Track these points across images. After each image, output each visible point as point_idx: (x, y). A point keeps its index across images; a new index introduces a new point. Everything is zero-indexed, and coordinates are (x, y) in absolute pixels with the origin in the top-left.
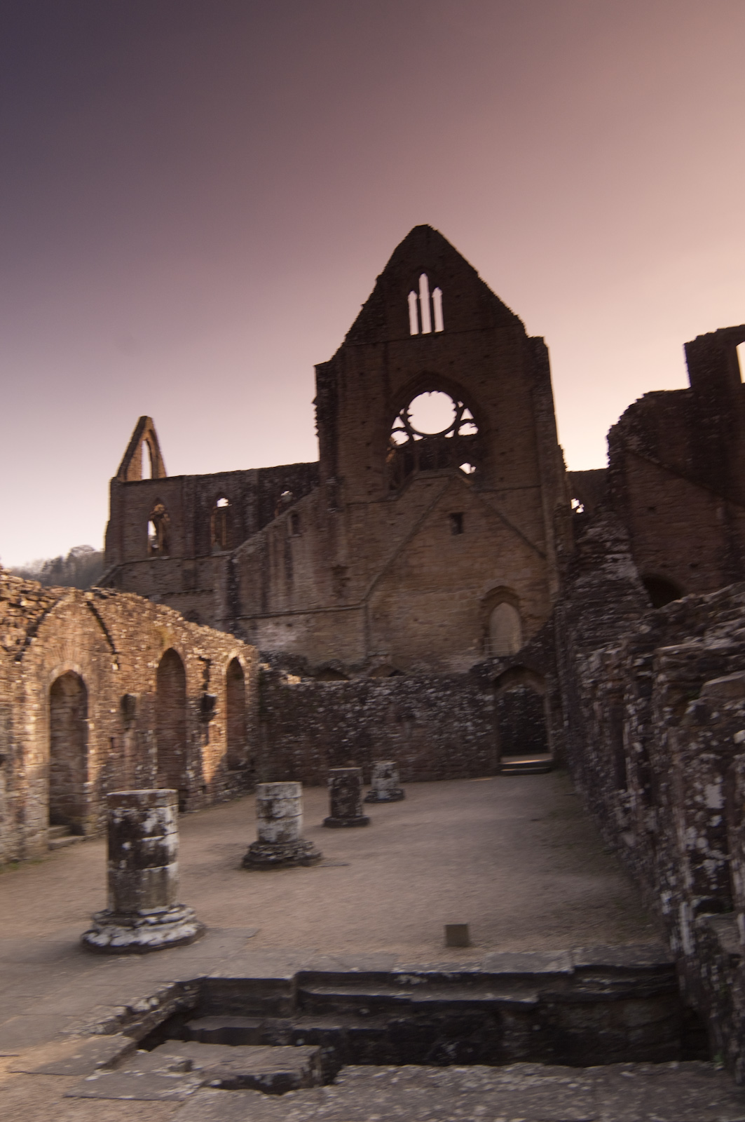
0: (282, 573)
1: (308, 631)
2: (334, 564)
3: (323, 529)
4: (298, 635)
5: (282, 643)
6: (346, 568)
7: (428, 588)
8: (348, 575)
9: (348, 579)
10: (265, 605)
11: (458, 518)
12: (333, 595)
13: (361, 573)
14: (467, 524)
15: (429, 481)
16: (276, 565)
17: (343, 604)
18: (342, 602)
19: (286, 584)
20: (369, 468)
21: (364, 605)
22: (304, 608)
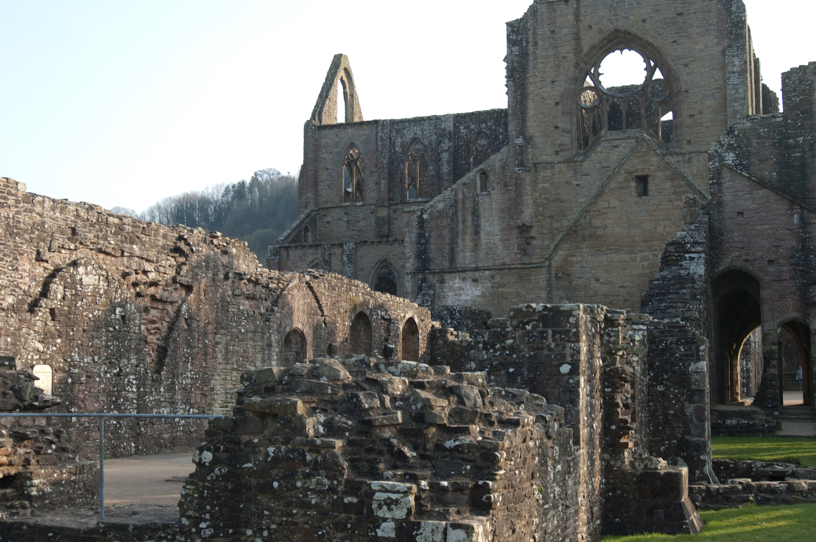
0: (470, 230)
1: (492, 287)
2: (520, 223)
3: (509, 188)
4: (484, 290)
5: (468, 298)
6: (532, 227)
7: (611, 249)
8: (533, 234)
9: (533, 238)
10: (452, 260)
11: (643, 180)
12: (517, 253)
13: (546, 232)
14: (651, 186)
15: (616, 143)
16: (464, 222)
17: (527, 262)
18: (526, 260)
19: (473, 240)
20: (557, 128)
21: (547, 263)
22: (490, 264)
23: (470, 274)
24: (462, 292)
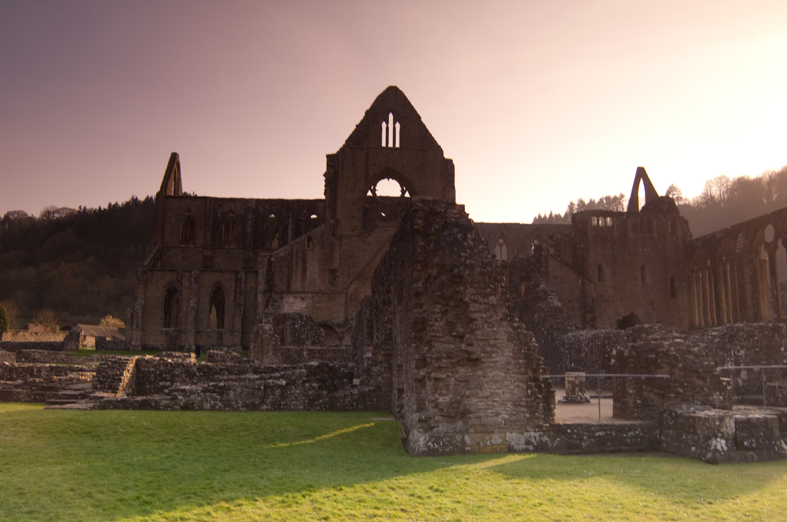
0: (300, 269)
1: (312, 303)
2: (332, 267)
3: (326, 248)
4: (307, 304)
6: (337, 270)
8: (338, 274)
10: (289, 286)
12: (328, 284)
13: (345, 273)
16: (296, 265)
18: (333, 288)
19: (302, 275)
20: (353, 216)
21: (345, 291)
22: (312, 290)
23: (299, 295)
24: (294, 305)
